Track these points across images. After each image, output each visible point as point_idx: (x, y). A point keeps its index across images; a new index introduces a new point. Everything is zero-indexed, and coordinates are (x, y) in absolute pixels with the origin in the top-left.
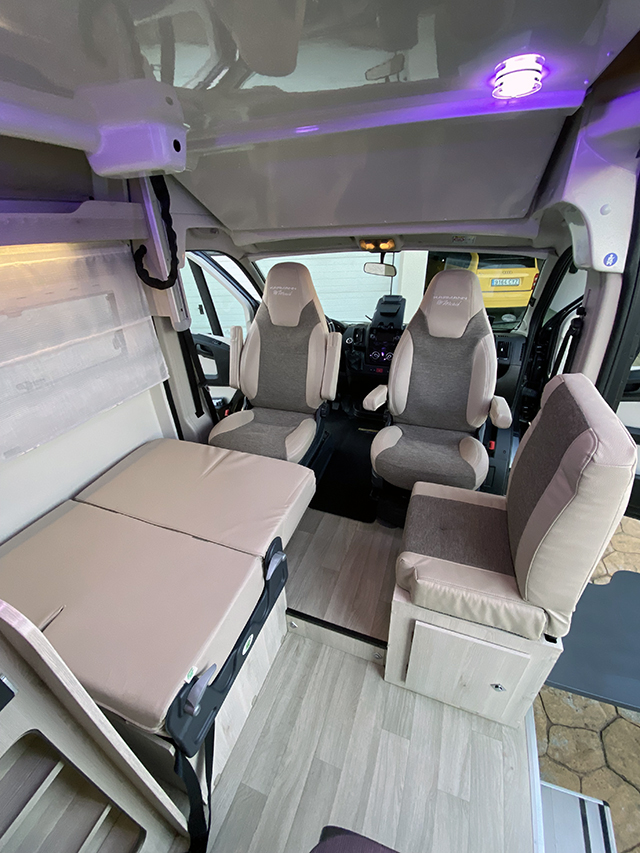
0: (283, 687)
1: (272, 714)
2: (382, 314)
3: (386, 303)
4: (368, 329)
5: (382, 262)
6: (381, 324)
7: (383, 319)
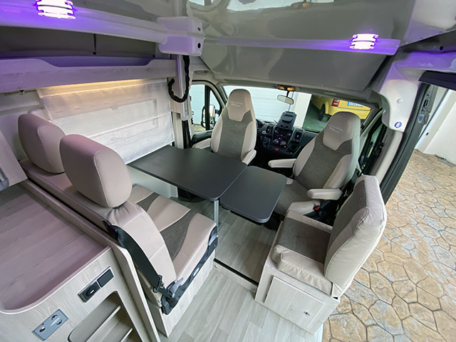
0: (208, 294)
1: (201, 305)
2: (283, 121)
3: (286, 115)
4: (274, 128)
5: (287, 96)
6: (282, 126)
7: (283, 124)
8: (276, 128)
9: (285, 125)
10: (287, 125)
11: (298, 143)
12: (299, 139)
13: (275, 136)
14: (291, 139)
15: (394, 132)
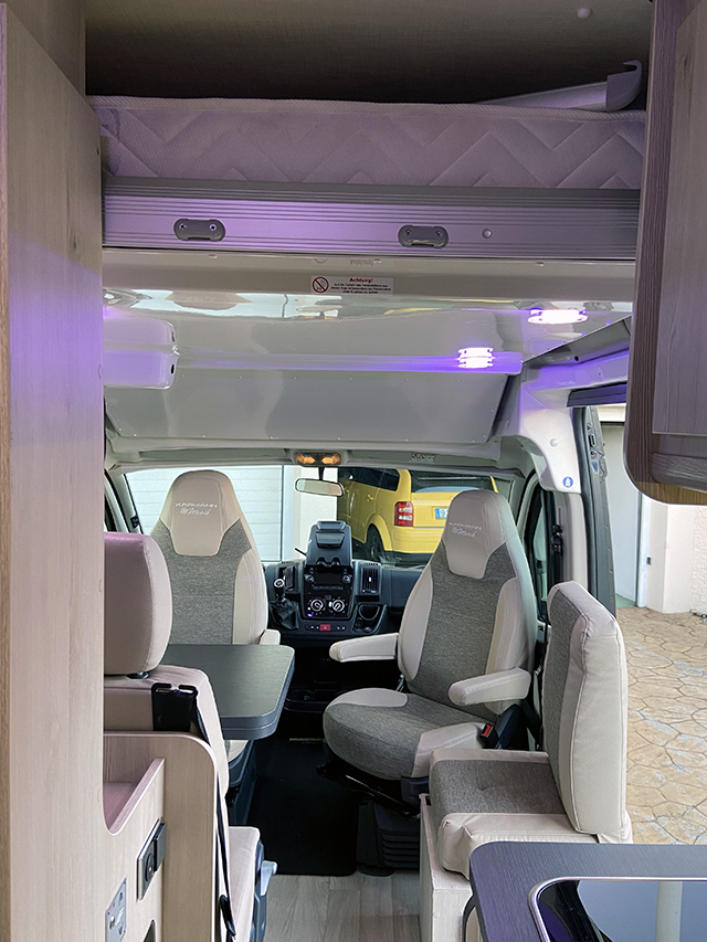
2: (321, 546)
3: (323, 531)
4: (300, 568)
5: (321, 479)
6: (322, 559)
7: (323, 553)
8: (307, 569)
9: (329, 556)
10: (335, 554)
11: (376, 598)
12: (375, 585)
13: (311, 592)
14: (355, 592)
15: (565, 494)
